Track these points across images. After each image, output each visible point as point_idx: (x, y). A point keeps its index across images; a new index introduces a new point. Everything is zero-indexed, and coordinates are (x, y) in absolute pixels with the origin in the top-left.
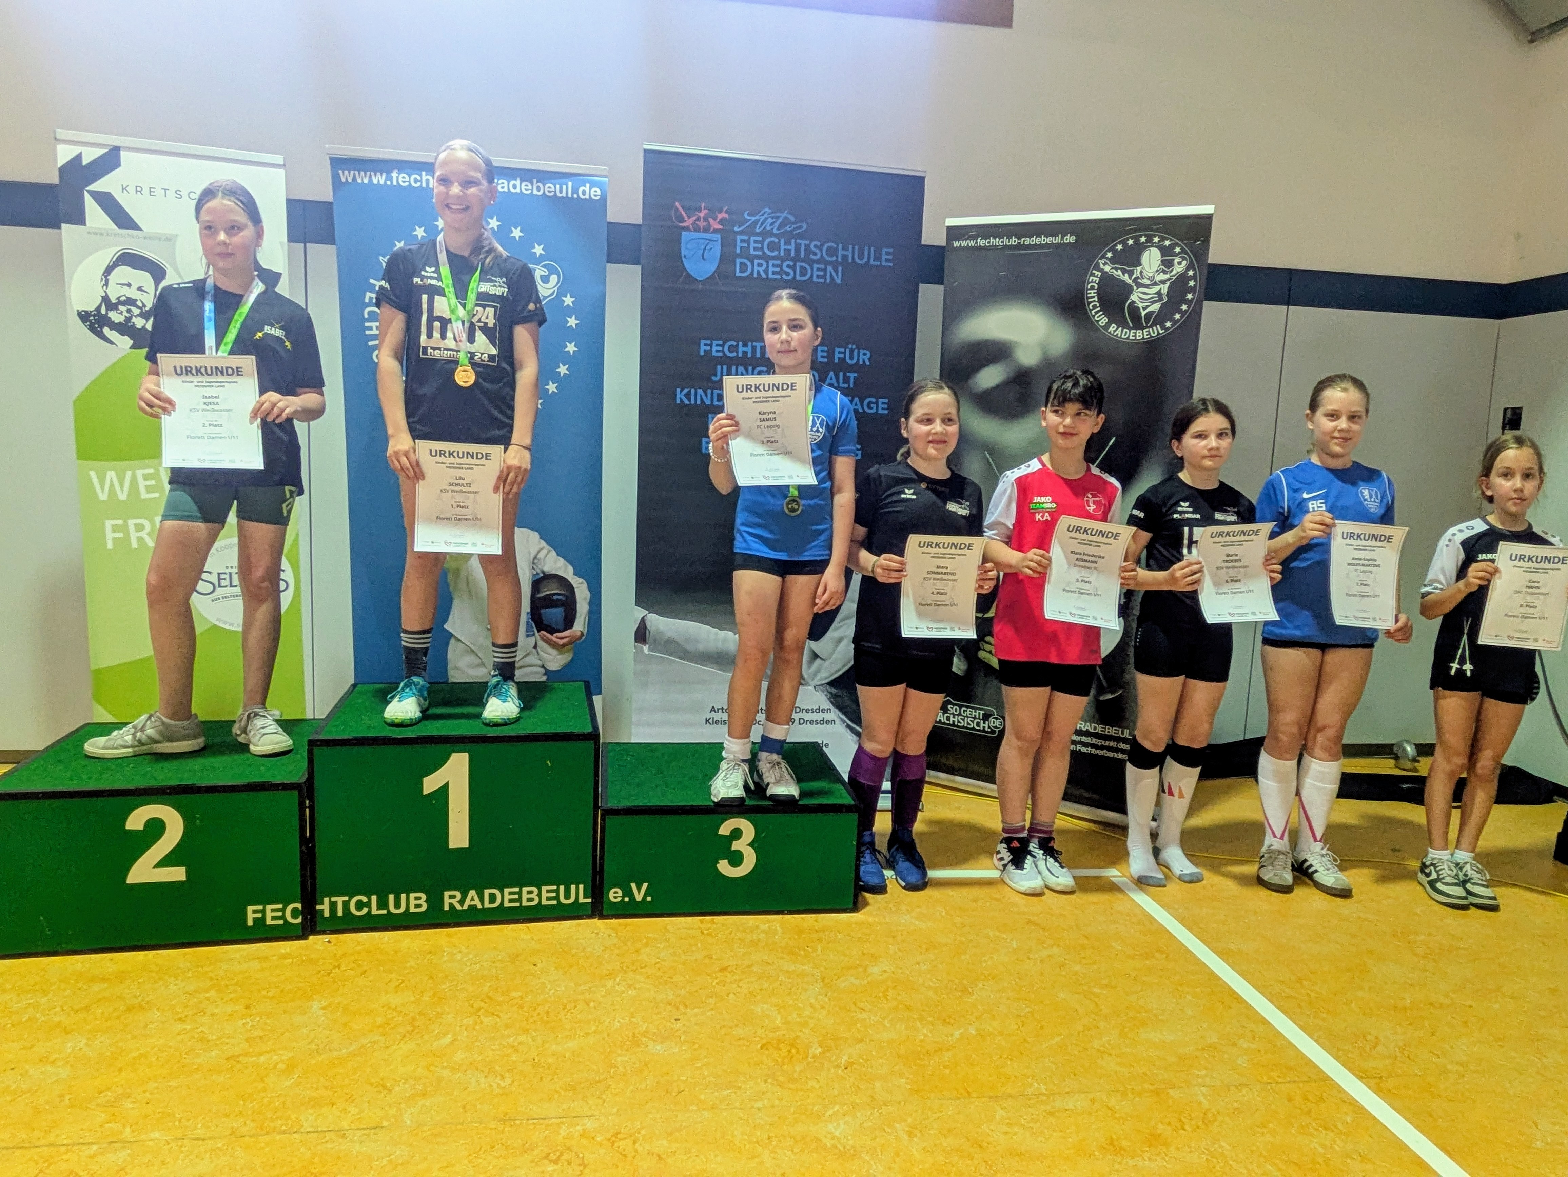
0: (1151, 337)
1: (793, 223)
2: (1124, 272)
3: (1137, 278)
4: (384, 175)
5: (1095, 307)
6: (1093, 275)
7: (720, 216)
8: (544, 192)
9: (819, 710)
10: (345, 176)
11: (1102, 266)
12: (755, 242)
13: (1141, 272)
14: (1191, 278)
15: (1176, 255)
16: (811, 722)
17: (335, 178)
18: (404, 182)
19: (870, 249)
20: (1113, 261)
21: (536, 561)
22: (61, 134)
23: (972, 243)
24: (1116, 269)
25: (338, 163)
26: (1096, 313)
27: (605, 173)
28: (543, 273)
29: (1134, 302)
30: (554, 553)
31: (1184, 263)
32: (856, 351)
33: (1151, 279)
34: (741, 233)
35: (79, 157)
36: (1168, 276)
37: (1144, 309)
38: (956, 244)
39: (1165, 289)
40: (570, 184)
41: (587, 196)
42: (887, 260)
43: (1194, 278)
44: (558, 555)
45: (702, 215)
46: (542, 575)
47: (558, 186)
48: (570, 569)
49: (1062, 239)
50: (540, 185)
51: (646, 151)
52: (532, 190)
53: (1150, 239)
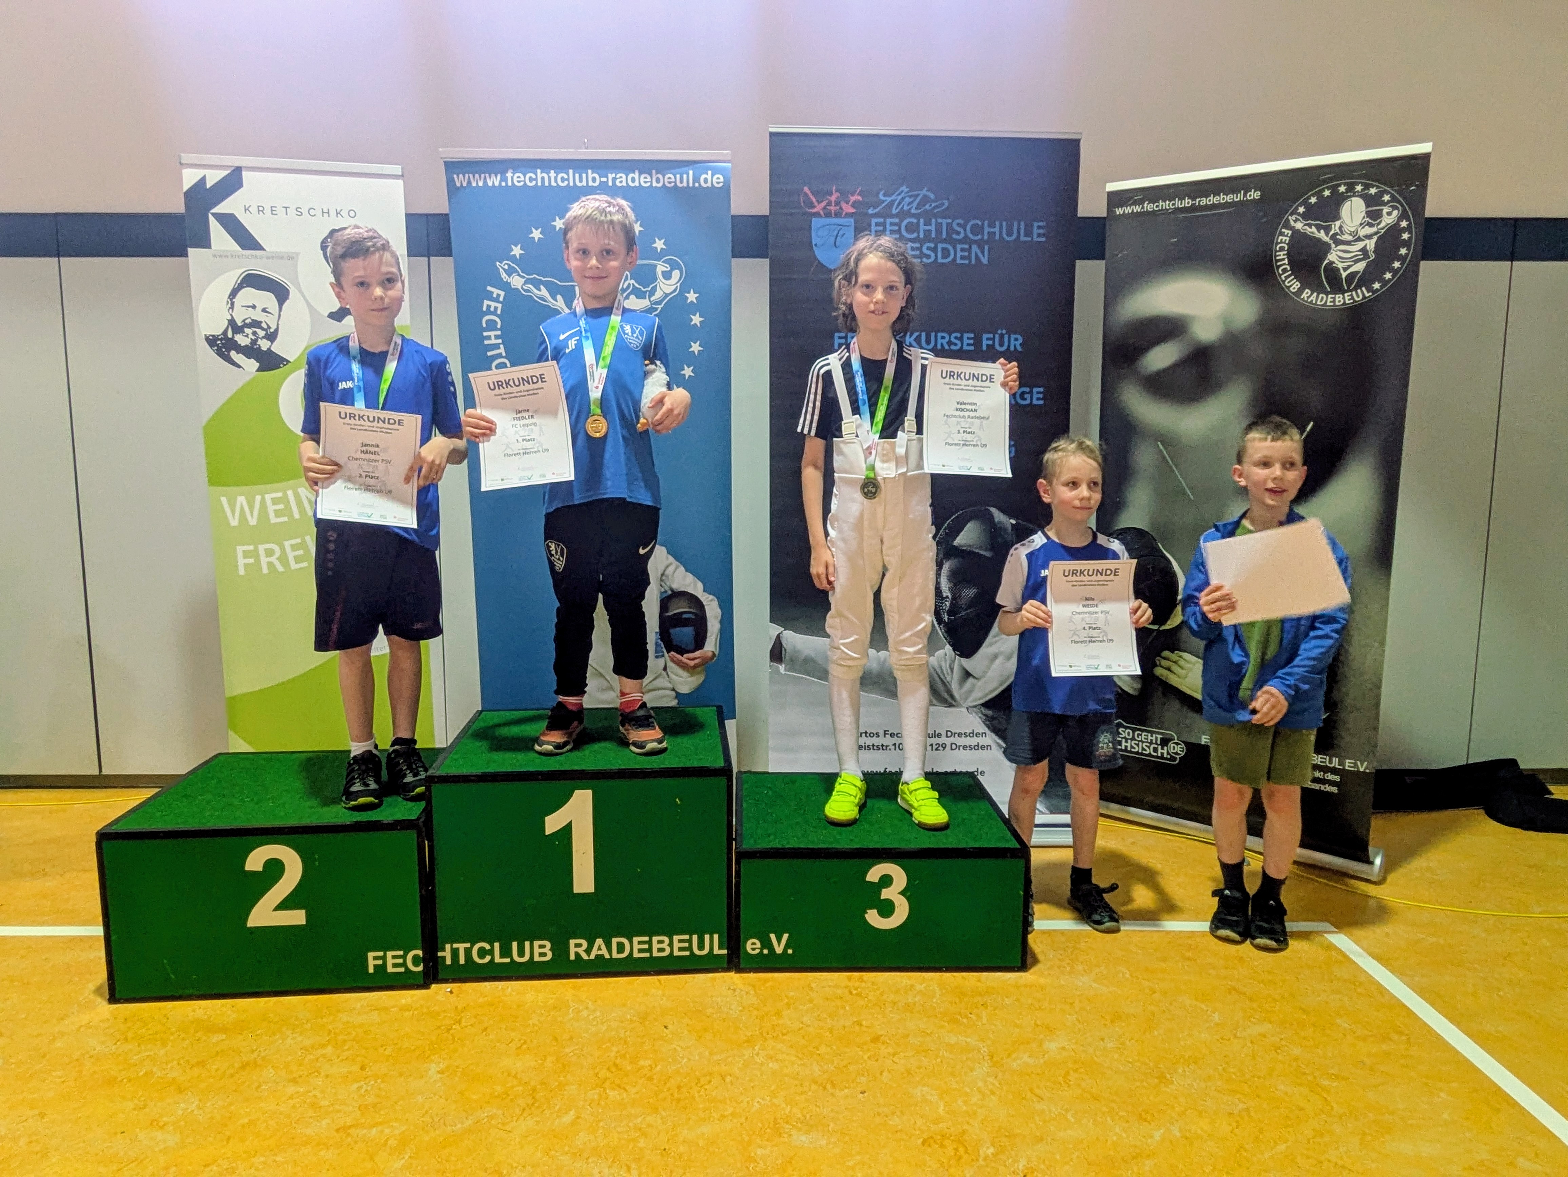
0: (1355, 301)
1: (933, 201)
2: (1319, 228)
3: (1336, 234)
4: (499, 177)
5: (1285, 271)
6: (1282, 234)
7: (853, 199)
8: (664, 183)
9: (972, 734)
10: (460, 180)
11: (1292, 223)
12: (891, 224)
13: (1341, 228)
14: (1404, 230)
15: (1385, 204)
16: (965, 747)
17: (450, 182)
18: (519, 182)
19: (1019, 225)
20: (1305, 216)
21: (664, 578)
22: (186, 158)
23: (1137, 209)
24: (1310, 225)
25: (453, 167)
26: (1286, 278)
27: (729, 158)
28: (665, 269)
29: (1332, 263)
30: (682, 569)
31: (1395, 213)
32: (1006, 337)
33: (1354, 234)
34: (875, 215)
35: (203, 180)
36: (1374, 229)
37: (1345, 269)
38: (1119, 211)
39: (1371, 244)
40: (691, 172)
41: (709, 185)
42: (1039, 235)
43: (1408, 229)
44: (687, 570)
45: (833, 198)
46: (670, 592)
47: (678, 176)
48: (700, 585)
49: (1245, 195)
50: (660, 176)
51: (772, 134)
52: (651, 182)
53: (1351, 188)
